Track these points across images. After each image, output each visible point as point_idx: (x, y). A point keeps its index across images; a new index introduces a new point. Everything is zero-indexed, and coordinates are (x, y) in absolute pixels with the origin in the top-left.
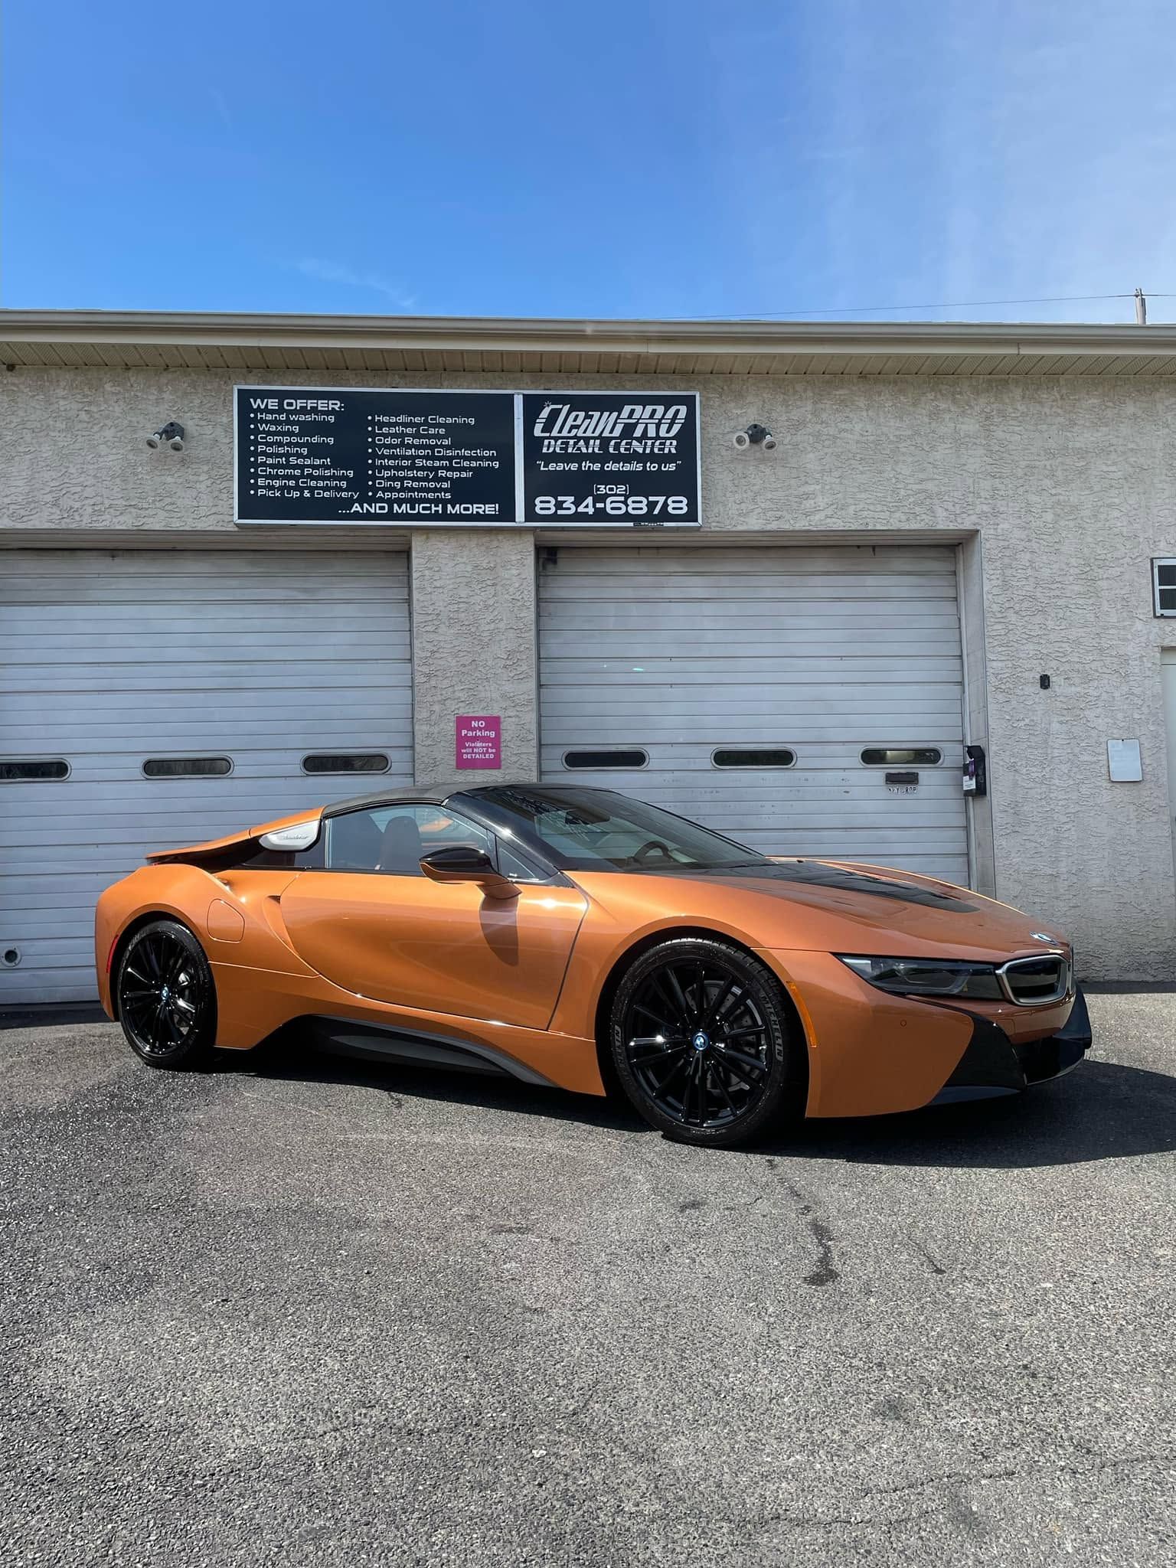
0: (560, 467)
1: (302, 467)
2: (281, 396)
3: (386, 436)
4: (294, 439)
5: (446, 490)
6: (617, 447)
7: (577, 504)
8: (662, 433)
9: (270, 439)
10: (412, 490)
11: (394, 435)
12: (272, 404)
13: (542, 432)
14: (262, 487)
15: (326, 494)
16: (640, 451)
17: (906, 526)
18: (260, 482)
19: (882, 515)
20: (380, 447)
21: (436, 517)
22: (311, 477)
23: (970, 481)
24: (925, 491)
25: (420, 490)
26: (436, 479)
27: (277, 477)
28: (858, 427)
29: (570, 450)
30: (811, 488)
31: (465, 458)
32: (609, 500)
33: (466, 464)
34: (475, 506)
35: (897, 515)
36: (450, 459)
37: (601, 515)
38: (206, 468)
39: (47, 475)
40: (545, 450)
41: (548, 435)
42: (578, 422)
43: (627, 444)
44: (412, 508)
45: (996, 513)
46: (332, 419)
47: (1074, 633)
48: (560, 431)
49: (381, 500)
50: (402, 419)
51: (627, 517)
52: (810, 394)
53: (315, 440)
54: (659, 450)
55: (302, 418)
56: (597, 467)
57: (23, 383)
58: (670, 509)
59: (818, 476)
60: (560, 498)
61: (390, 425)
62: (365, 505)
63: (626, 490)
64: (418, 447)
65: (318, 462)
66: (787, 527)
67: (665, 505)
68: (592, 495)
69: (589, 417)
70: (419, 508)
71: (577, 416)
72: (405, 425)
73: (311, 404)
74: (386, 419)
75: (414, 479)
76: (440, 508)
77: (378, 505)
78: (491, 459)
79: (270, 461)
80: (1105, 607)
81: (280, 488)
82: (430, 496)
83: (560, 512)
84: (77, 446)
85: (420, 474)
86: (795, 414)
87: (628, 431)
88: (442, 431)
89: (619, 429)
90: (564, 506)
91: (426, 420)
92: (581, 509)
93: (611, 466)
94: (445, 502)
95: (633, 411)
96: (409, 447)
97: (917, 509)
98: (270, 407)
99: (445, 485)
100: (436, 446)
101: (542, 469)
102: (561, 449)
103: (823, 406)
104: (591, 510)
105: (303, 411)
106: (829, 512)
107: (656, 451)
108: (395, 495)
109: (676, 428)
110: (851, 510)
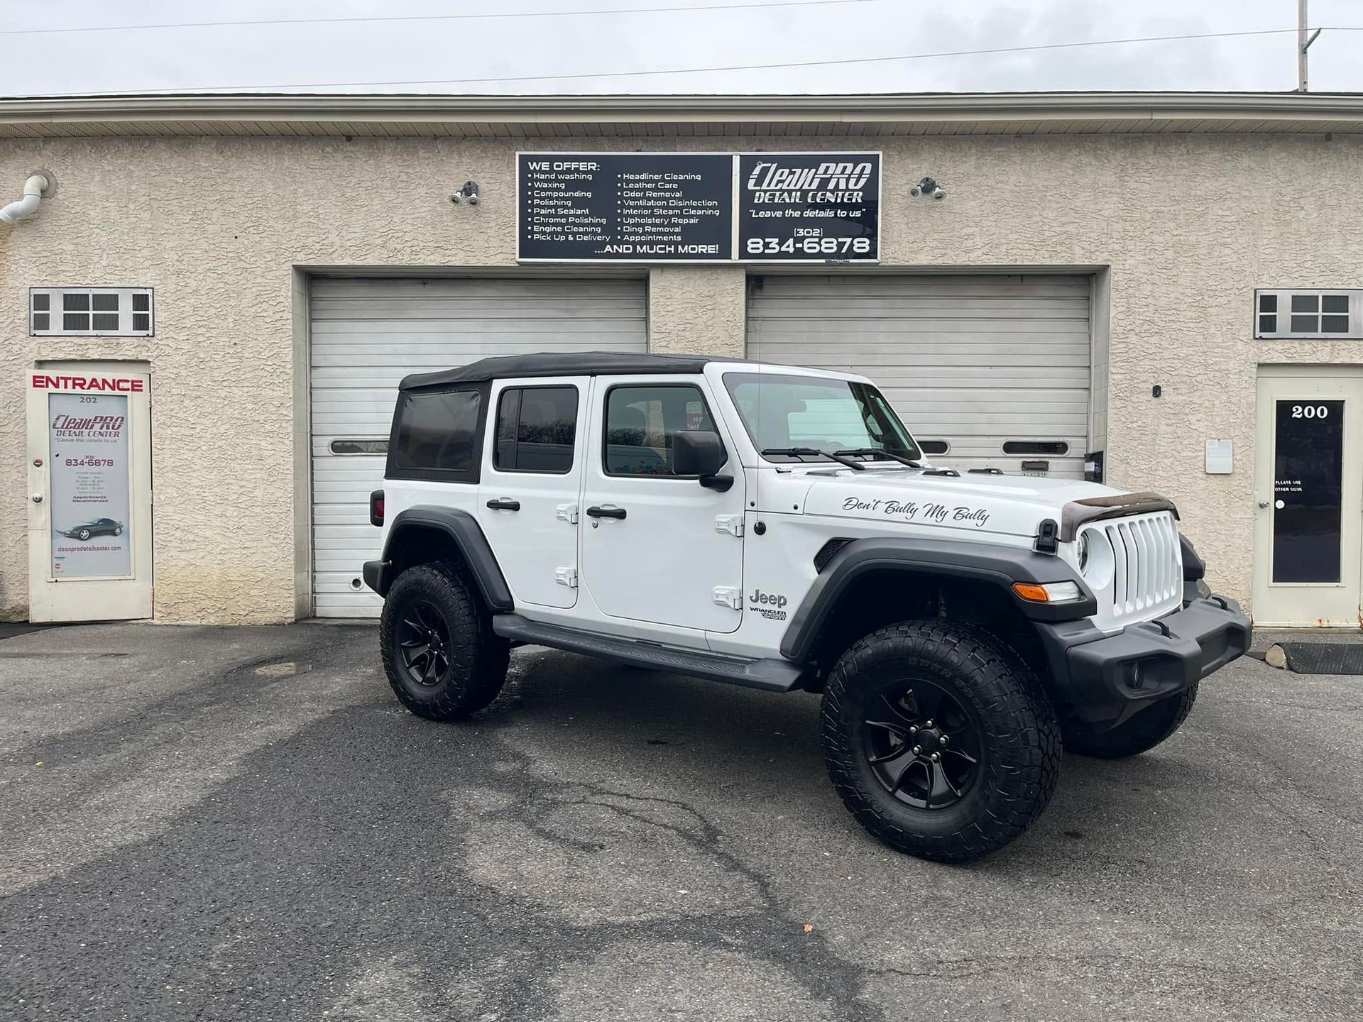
0: (768, 214)
1: (567, 216)
2: (551, 159)
3: (631, 190)
4: (562, 194)
5: (677, 234)
6: (814, 197)
7: (780, 244)
8: (851, 186)
9: (543, 194)
10: (651, 234)
11: (638, 190)
12: (545, 166)
13: (754, 186)
14: (536, 233)
15: (585, 238)
16: (833, 200)
17: (1048, 262)
18: (536, 228)
19: (1029, 253)
20: (627, 199)
21: (669, 256)
22: (574, 224)
23: (1104, 224)
24: (1066, 232)
25: (658, 234)
26: (671, 225)
27: (548, 224)
28: (1013, 179)
29: (776, 201)
30: (971, 230)
31: (693, 208)
32: (806, 241)
33: (693, 212)
34: (700, 246)
35: (1041, 252)
36: (681, 208)
37: (799, 253)
38: (494, 217)
39: (378, 224)
40: (756, 201)
41: (759, 188)
42: (784, 178)
43: (822, 195)
44: (651, 249)
45: (1125, 251)
46: (590, 177)
47: (1184, 352)
48: (769, 185)
49: (627, 242)
50: (643, 176)
51: (820, 255)
52: (973, 150)
53: (577, 194)
54: (848, 199)
55: (568, 177)
56: (797, 214)
57: (359, 151)
58: (855, 249)
59: (977, 220)
60: (767, 240)
61: (635, 181)
62: (615, 247)
63: (820, 233)
64: (656, 199)
65: (579, 212)
66: (950, 262)
67: (852, 245)
68: (793, 237)
69: (792, 173)
70: (657, 249)
71: (783, 172)
72: (647, 181)
73: (574, 165)
74: (632, 177)
75: (653, 225)
76: (672, 249)
77: (625, 246)
78: (713, 208)
79: (543, 212)
80: (1212, 330)
81: (550, 233)
82: (665, 238)
83: (767, 251)
84: (399, 200)
85: (658, 221)
86: (961, 169)
87: (824, 184)
88: (675, 186)
89: (816, 182)
90: (770, 246)
91: (663, 177)
92: (784, 249)
93: (809, 214)
94: (676, 244)
95: (828, 168)
96: (649, 199)
97: (1059, 248)
98: (543, 169)
99: (677, 230)
100: (671, 198)
101: (753, 216)
102: (769, 199)
103: (983, 161)
104: (791, 250)
105: (569, 171)
106: (985, 250)
107: (845, 200)
108: (638, 238)
109: (862, 182)
110: (1003, 248)
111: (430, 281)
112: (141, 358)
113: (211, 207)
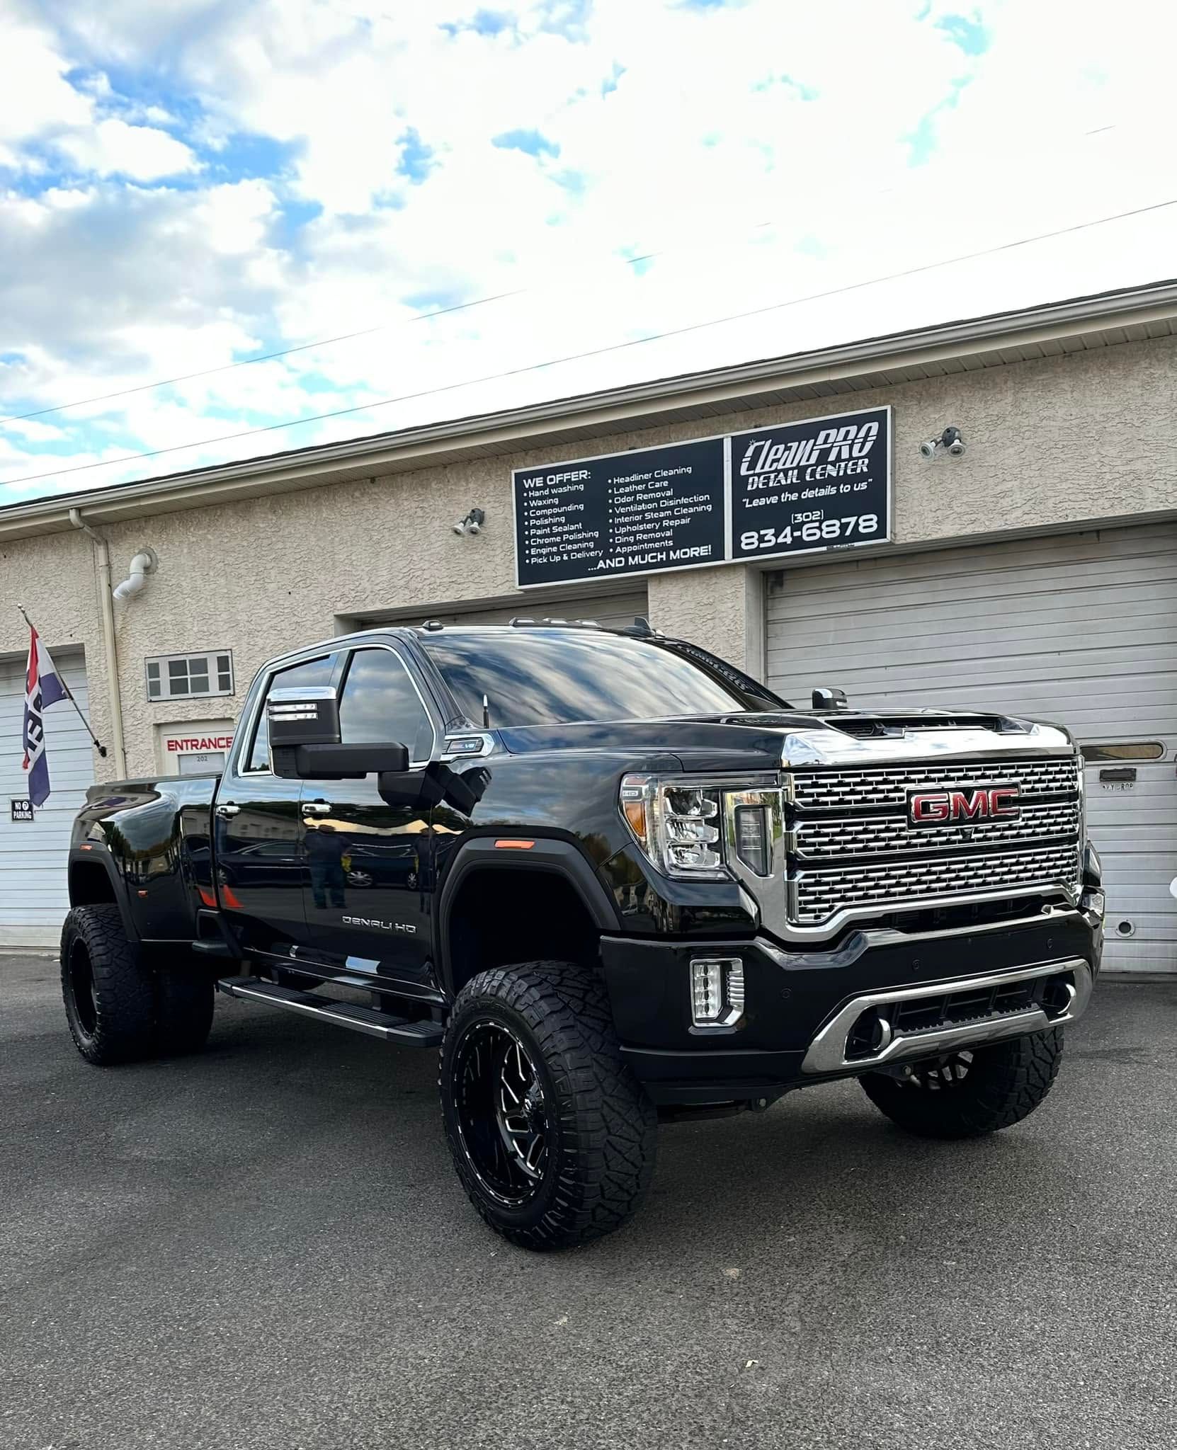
0: (762, 502)
1: (560, 534)
2: (544, 473)
3: (622, 495)
4: (556, 510)
5: (669, 538)
6: (813, 474)
7: (776, 535)
8: (855, 454)
9: (539, 513)
10: (643, 542)
11: (629, 494)
12: (539, 481)
13: (748, 470)
14: (534, 556)
15: (579, 556)
16: (834, 474)
18: (533, 551)
19: (1083, 505)
20: (618, 506)
21: (661, 564)
22: (569, 542)
24: (1133, 472)
25: (649, 541)
26: (662, 529)
27: (544, 546)
28: (1061, 412)
29: (771, 484)
30: (1009, 485)
31: (685, 506)
32: (805, 527)
33: (685, 511)
34: (692, 549)
35: (1100, 502)
36: (671, 508)
37: (798, 543)
38: (499, 543)
39: (401, 564)
40: (749, 488)
41: (751, 472)
42: (778, 456)
43: (822, 469)
44: (643, 559)
46: (582, 487)
48: (762, 468)
49: (620, 555)
50: (635, 478)
51: (821, 542)
52: (1010, 384)
53: (571, 508)
54: (852, 470)
55: (561, 491)
56: (794, 497)
57: (381, 492)
58: (861, 530)
59: (1016, 471)
60: (762, 532)
61: (625, 485)
62: (608, 561)
63: (820, 516)
64: (647, 502)
65: (573, 528)
66: (982, 530)
67: (857, 524)
68: (790, 524)
69: (788, 449)
70: (648, 558)
71: (778, 449)
72: (637, 483)
73: (566, 476)
74: (621, 480)
75: (644, 532)
76: (664, 556)
77: (617, 559)
78: (705, 503)
79: (539, 532)
81: (547, 555)
82: (657, 545)
83: (762, 545)
84: (417, 538)
85: (649, 526)
86: (995, 409)
87: (823, 457)
88: (666, 484)
89: (815, 454)
90: (766, 539)
91: (653, 476)
92: (780, 540)
93: (808, 494)
94: (667, 549)
95: (828, 435)
97: (1123, 494)
98: (537, 485)
99: (669, 534)
100: (662, 498)
101: (747, 506)
102: (764, 484)
103: (1023, 395)
104: (789, 540)
105: (561, 484)
106: (1026, 508)
107: (849, 472)
108: (629, 549)
109: (868, 446)
110: (1050, 503)
111: (460, 616)
112: (227, 716)
113: (269, 566)
